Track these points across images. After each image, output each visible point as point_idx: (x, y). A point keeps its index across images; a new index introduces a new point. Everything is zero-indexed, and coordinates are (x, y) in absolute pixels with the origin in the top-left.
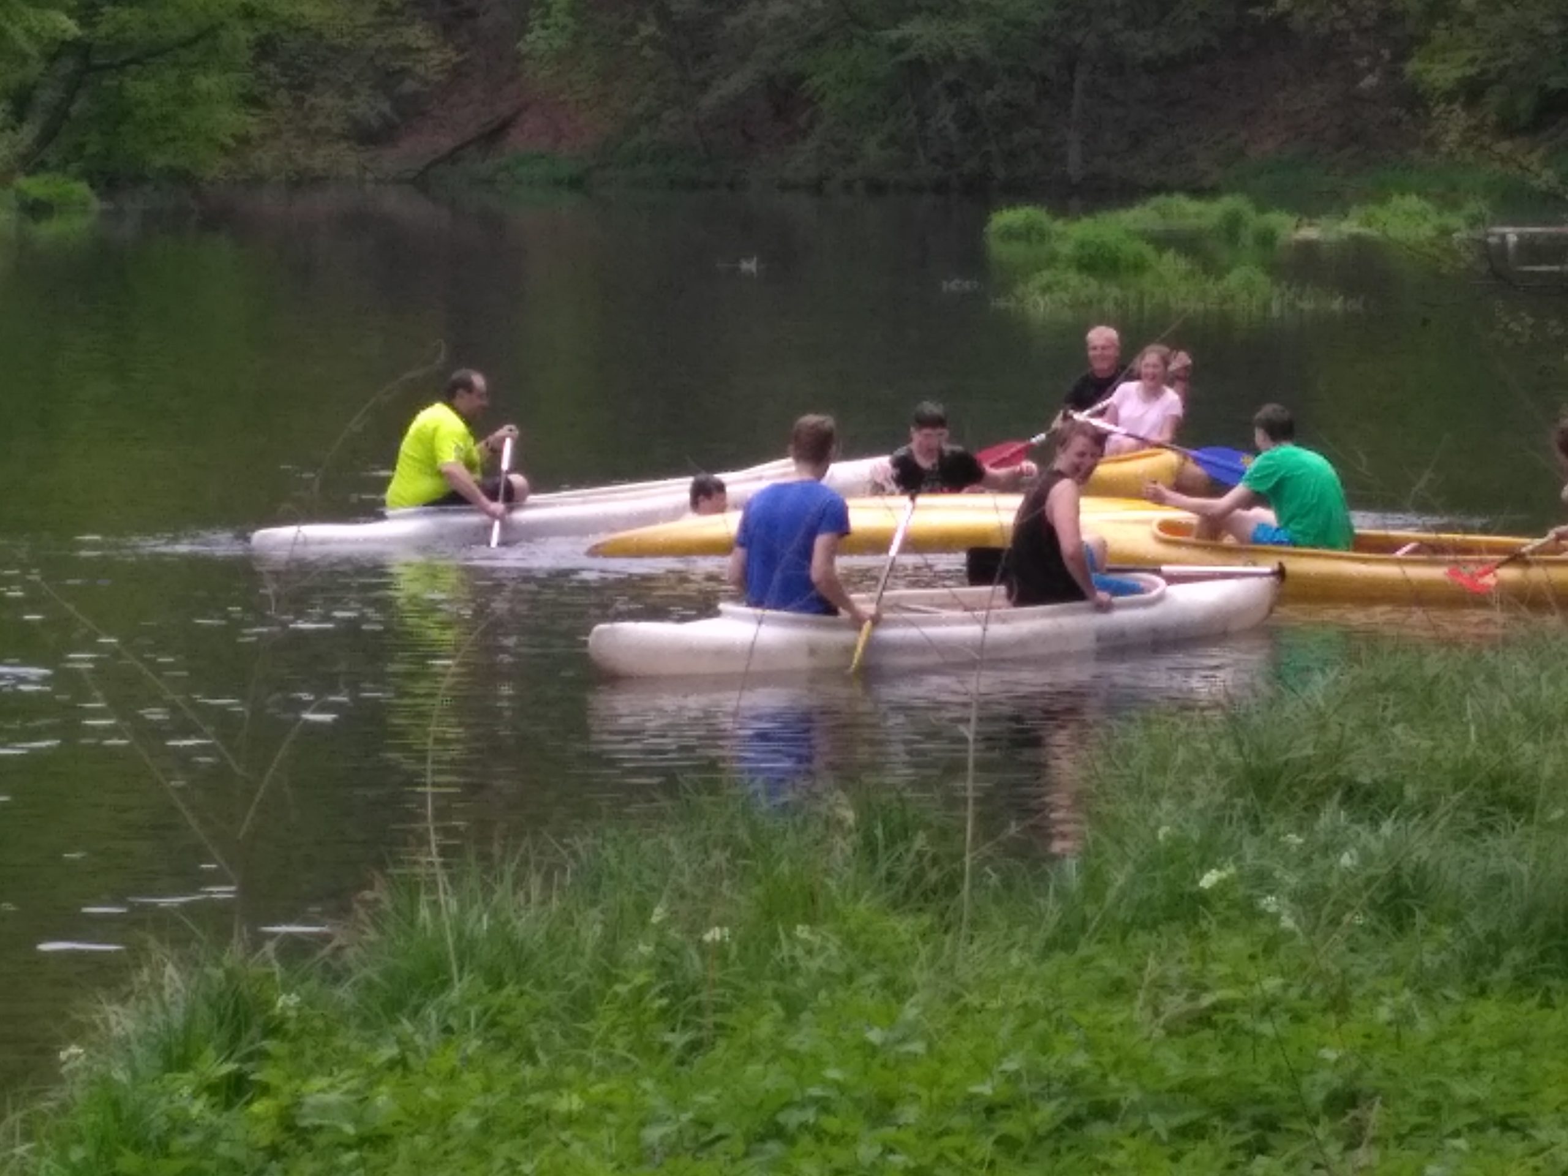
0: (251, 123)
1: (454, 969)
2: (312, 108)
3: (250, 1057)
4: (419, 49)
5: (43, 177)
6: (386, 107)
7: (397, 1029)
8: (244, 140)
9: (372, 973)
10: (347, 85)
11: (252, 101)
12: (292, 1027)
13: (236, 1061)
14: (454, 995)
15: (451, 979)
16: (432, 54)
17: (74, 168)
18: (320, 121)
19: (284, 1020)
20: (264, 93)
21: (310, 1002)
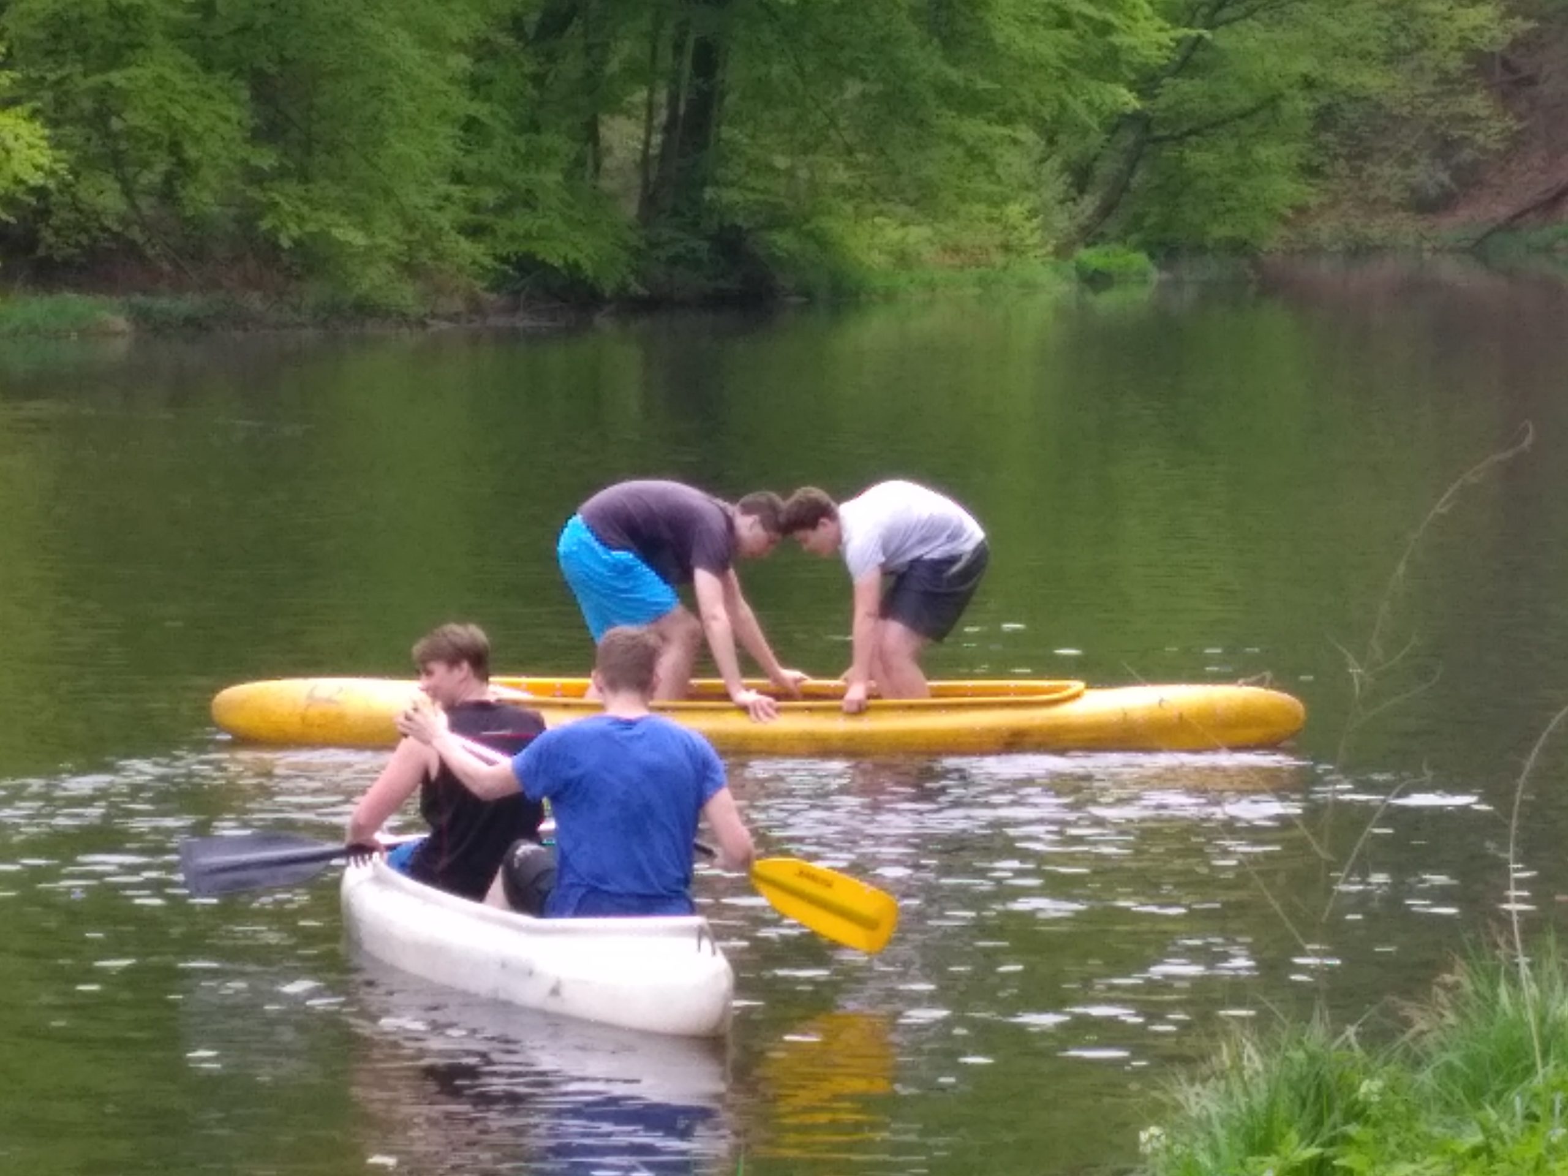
0: (1310, 194)
1: (1538, 1055)
2: (1371, 177)
3: (1331, 1143)
4: (1477, 117)
5: (1101, 249)
6: (1444, 177)
7: (1480, 1114)
8: (1301, 210)
9: (1454, 1057)
10: (1405, 154)
11: (1310, 171)
12: (1374, 1112)
13: (1317, 1146)
14: (1537, 1081)
15: (1534, 1065)
16: (1491, 123)
17: (1134, 238)
18: (1378, 191)
19: (1367, 1104)
20: (1323, 164)
21: (1392, 1088)
